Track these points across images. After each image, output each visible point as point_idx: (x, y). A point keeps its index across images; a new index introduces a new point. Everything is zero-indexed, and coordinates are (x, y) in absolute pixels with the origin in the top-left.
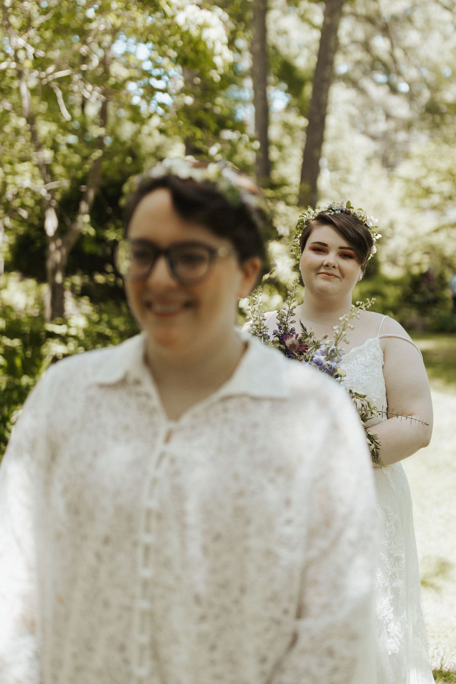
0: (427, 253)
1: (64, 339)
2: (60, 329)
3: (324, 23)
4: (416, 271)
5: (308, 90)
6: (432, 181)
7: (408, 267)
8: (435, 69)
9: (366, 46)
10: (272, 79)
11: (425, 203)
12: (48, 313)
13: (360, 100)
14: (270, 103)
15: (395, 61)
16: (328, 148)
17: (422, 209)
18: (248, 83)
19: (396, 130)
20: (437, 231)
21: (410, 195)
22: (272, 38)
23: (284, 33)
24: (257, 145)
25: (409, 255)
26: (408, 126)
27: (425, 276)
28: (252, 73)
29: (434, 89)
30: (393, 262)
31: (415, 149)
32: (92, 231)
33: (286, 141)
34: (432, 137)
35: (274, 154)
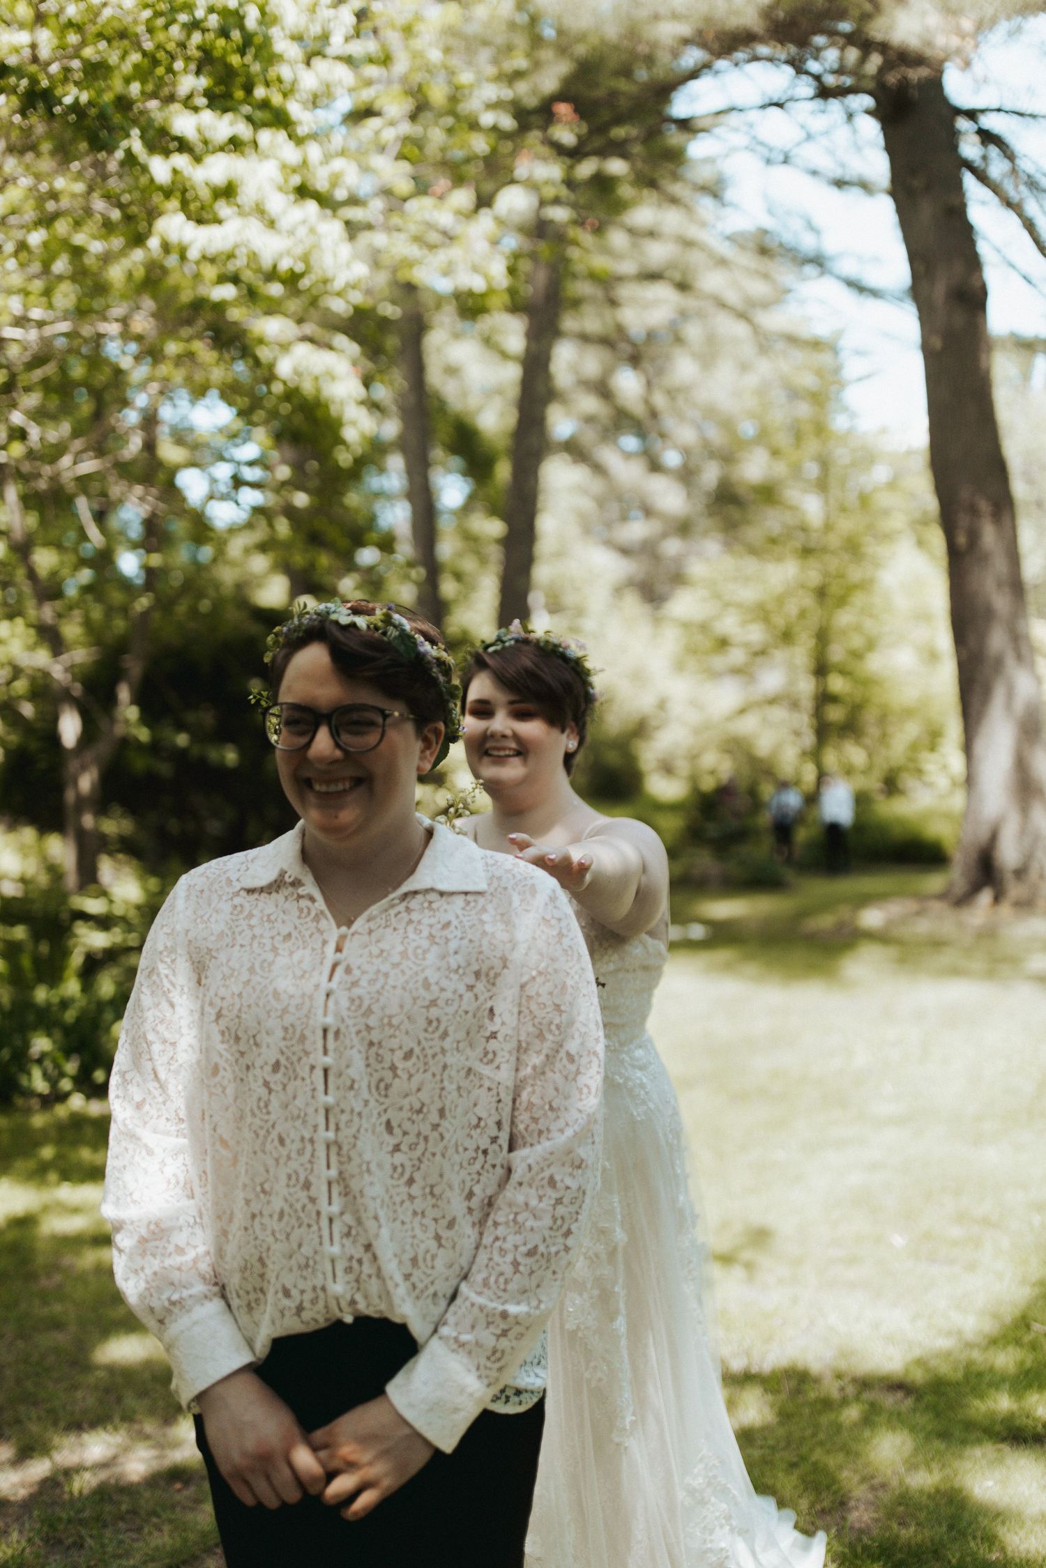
0: (728, 751)
1: (104, 922)
2: (94, 906)
3: (528, 350)
4: (708, 784)
5: (503, 471)
6: (729, 624)
7: (694, 779)
8: (727, 425)
9: (603, 389)
10: (438, 453)
11: (719, 662)
12: (71, 880)
13: (597, 485)
14: (434, 497)
15: (654, 414)
16: (542, 573)
17: (714, 675)
18: (396, 463)
19: (665, 535)
20: (742, 711)
21: (692, 650)
22: (435, 377)
23: (452, 371)
24: (419, 573)
25: (694, 757)
26: (683, 528)
27: (724, 792)
28: (401, 445)
29: (727, 458)
30: (667, 769)
31: (696, 569)
32: (143, 734)
33: (469, 565)
34: (728, 545)
35: (448, 588)
